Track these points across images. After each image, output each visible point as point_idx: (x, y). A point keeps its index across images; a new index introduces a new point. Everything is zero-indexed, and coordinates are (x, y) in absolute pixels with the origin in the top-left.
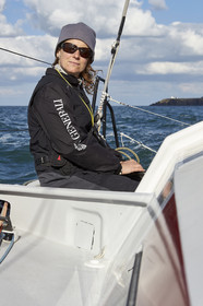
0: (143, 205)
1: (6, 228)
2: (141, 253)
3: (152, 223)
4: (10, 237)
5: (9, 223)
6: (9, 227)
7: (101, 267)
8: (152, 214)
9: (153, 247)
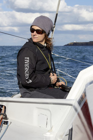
0: (71, 105)
1: (4, 119)
2: (72, 129)
3: (76, 114)
4: (6, 123)
5: (6, 116)
6: (6, 118)
7: (51, 136)
8: (76, 110)
9: (77, 126)
